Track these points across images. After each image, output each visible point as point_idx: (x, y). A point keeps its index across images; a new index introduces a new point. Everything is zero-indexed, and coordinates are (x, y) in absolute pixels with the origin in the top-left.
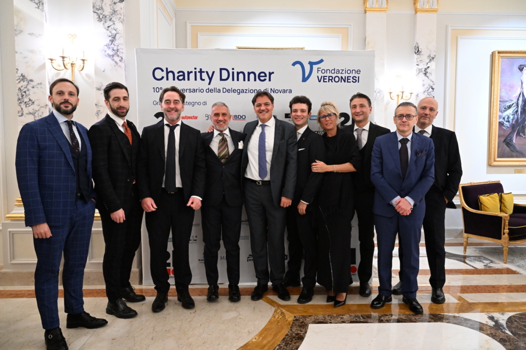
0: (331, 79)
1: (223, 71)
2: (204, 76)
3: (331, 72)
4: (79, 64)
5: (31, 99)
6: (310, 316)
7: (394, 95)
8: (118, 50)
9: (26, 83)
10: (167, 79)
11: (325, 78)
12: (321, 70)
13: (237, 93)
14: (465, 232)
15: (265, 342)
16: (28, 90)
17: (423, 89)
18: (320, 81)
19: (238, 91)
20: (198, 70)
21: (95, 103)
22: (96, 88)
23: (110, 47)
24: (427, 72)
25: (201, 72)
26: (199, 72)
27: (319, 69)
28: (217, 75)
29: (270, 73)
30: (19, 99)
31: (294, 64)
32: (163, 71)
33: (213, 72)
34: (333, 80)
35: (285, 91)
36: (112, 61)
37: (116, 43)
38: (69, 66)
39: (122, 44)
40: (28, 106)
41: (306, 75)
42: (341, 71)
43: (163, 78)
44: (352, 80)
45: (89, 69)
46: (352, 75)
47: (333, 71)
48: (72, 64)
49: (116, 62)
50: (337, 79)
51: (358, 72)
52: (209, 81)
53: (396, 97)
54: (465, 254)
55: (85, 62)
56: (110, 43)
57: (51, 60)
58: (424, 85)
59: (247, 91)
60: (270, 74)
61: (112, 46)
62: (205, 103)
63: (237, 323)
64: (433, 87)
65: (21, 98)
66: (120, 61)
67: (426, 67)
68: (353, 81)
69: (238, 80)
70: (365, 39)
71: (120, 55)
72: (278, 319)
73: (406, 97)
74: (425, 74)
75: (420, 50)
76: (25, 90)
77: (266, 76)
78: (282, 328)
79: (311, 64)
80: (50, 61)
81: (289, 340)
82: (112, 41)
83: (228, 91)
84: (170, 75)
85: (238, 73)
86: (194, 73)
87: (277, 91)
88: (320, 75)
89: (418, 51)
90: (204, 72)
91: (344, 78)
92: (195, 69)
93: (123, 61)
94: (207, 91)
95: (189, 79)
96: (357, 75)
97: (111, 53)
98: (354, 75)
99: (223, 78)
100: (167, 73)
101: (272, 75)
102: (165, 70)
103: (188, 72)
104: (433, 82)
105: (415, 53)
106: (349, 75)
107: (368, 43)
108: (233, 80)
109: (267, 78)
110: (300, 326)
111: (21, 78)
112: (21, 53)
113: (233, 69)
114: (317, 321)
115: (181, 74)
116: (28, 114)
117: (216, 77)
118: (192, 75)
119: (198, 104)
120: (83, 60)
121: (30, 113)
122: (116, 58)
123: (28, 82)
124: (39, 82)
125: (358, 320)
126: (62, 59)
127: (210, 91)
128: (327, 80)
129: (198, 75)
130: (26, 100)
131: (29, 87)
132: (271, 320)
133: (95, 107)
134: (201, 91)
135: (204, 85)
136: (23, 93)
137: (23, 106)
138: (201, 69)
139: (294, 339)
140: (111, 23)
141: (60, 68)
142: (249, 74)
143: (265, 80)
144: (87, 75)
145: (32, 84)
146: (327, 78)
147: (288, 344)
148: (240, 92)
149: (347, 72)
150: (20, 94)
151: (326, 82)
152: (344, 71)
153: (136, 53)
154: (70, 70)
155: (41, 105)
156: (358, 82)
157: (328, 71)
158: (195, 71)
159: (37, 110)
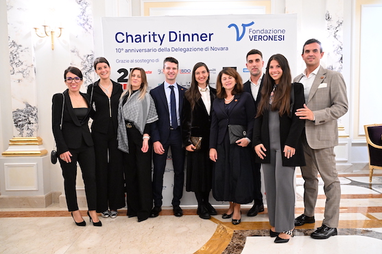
1: (172, 34)
2: (157, 38)
3: (260, 32)
4: (57, 32)
5: (20, 60)
6: (247, 231)
8: (87, 20)
9: (16, 48)
10: (127, 42)
12: (252, 30)
14: (371, 165)
15: (211, 251)
16: (18, 53)
17: (333, 49)
18: (251, 40)
19: (184, 50)
20: (152, 33)
22: (71, 50)
23: (81, 17)
25: (154, 35)
26: (152, 35)
27: (250, 30)
30: (11, 61)
31: (229, 27)
32: (123, 35)
33: (164, 35)
34: (262, 39)
35: (222, 49)
36: (83, 29)
37: (86, 14)
38: (49, 34)
39: (90, 15)
40: (18, 66)
41: (240, 35)
42: (269, 31)
43: (124, 40)
44: (278, 38)
47: (262, 32)
48: (52, 32)
49: (86, 30)
50: (265, 38)
51: (283, 31)
52: (160, 42)
54: (371, 182)
56: (81, 14)
57: (35, 29)
58: (334, 46)
59: (192, 50)
60: (210, 35)
61: (83, 16)
62: (157, 60)
63: (187, 236)
64: (342, 47)
66: (90, 28)
67: (336, 31)
69: (184, 40)
71: (90, 24)
72: (221, 233)
74: (335, 36)
75: (330, 17)
76: (16, 53)
77: (206, 37)
78: (225, 240)
79: (244, 26)
81: (231, 249)
83: (176, 50)
84: (130, 38)
85: (184, 35)
86: (148, 36)
87: (216, 49)
88: (251, 34)
90: (156, 35)
92: (150, 32)
93: (92, 28)
95: (144, 41)
96: (282, 34)
97: (82, 22)
98: (279, 34)
99: (172, 39)
100: (127, 36)
101: (212, 36)
102: (125, 34)
103: (144, 35)
104: (341, 43)
105: (327, 20)
106: (275, 34)
108: (180, 40)
109: (208, 38)
110: (240, 239)
111: (12, 44)
112: (12, 24)
113: (180, 32)
114: (253, 234)
115: (138, 37)
116: (18, 72)
117: (166, 38)
118: (147, 38)
119: (152, 61)
120: (61, 29)
121: (20, 72)
122: (86, 27)
123: (18, 47)
124: (27, 47)
126: (44, 28)
127: (160, 50)
129: (152, 37)
130: (16, 61)
131: (19, 51)
132: (215, 233)
134: (155, 50)
135: (157, 45)
136: (14, 56)
137: (14, 66)
138: (154, 33)
139: (235, 248)
141: (43, 36)
142: (193, 35)
143: (206, 40)
144: (63, 41)
145: (21, 48)
148: (186, 50)
149: (273, 32)
150: (11, 57)
151: (257, 40)
152: (271, 31)
153: (102, 21)
154: (50, 37)
155: (28, 65)
156: (283, 40)
157: (258, 31)
158: (150, 34)
159: (25, 69)
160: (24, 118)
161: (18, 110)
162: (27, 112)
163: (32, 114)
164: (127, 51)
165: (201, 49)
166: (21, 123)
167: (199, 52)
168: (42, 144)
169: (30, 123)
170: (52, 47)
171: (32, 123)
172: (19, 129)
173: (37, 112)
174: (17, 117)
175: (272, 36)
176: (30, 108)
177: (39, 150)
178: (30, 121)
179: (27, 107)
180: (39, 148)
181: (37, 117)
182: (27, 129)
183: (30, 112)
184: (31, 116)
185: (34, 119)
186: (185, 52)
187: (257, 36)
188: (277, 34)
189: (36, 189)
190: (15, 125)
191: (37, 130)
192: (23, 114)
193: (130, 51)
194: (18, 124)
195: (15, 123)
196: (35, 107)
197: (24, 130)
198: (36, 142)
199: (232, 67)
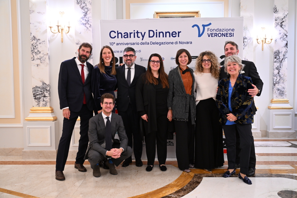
0: (216, 35)
1: (150, 32)
2: (140, 35)
3: (216, 30)
4: (66, 29)
5: (39, 50)
7: (260, 41)
8: (88, 21)
9: (36, 41)
10: (118, 38)
11: (212, 34)
12: (210, 29)
13: (159, 44)
16: (37, 45)
17: (279, 36)
18: (209, 36)
19: (160, 43)
20: (136, 31)
21: (75, 52)
22: (76, 43)
24: (282, 25)
25: (138, 32)
26: (136, 33)
27: (209, 29)
28: (147, 34)
29: (178, 32)
30: (32, 51)
31: (193, 27)
32: (115, 33)
33: (145, 33)
34: (217, 36)
36: (85, 27)
37: (87, 16)
38: (60, 31)
39: (91, 17)
40: (37, 54)
41: (201, 33)
42: (222, 30)
43: (115, 37)
44: (229, 35)
45: (72, 32)
46: (229, 32)
47: (217, 30)
48: (62, 29)
49: (87, 28)
50: (220, 35)
51: (233, 30)
52: (142, 38)
53: (262, 42)
55: (70, 28)
56: (84, 17)
57: (51, 27)
58: (280, 34)
59: (165, 43)
60: (179, 33)
61: (85, 18)
62: (140, 51)
64: (287, 35)
65: (33, 50)
66: (90, 27)
67: (282, 21)
68: (229, 36)
69: (159, 37)
70: (240, 4)
71: (90, 24)
73: (268, 42)
74: (281, 26)
75: (277, 10)
76: (36, 45)
77: (176, 34)
78: (188, 179)
79: (204, 26)
80: (50, 28)
81: (192, 184)
82: (85, 15)
83: (154, 43)
84: (120, 35)
85: (159, 33)
86: (133, 33)
87: (183, 43)
88: (209, 32)
89: (276, 11)
90: (139, 33)
92: (134, 31)
93: (91, 27)
94: (141, 44)
95: (130, 37)
96: (232, 32)
97: (84, 22)
99: (150, 36)
100: (118, 34)
101: (180, 33)
102: (117, 32)
103: (130, 33)
104: (286, 31)
105: (274, 12)
106: (227, 32)
107: (242, 7)
108: (157, 37)
109: (177, 35)
111: (33, 38)
112: (33, 24)
113: (156, 30)
114: (208, 176)
115: (126, 34)
117: (147, 35)
118: (132, 35)
120: (69, 27)
121: (38, 59)
122: (88, 26)
123: (37, 41)
124: (44, 41)
126: (57, 27)
127: (143, 44)
128: (214, 36)
129: (136, 34)
130: (36, 51)
131: (38, 43)
133: (75, 54)
134: (138, 44)
135: (140, 40)
136: (34, 47)
137: (34, 54)
138: (137, 31)
139: (195, 183)
140: (84, 5)
141: (55, 32)
142: (166, 33)
143: (176, 36)
144: (70, 36)
145: (39, 41)
146: (214, 34)
148: (161, 44)
149: (226, 30)
150: (32, 47)
151: (213, 37)
152: (224, 30)
153: (100, 23)
154: (61, 33)
155: (44, 54)
156: (233, 36)
157: (214, 30)
158: (134, 32)
159: (42, 57)
160: (41, 93)
161: (37, 87)
162: (43, 88)
163: (46, 90)
164: (118, 44)
165: (172, 43)
166: (38, 96)
167: (170, 45)
168: (53, 112)
169: (45, 96)
170: (62, 40)
171: (47, 97)
172: (37, 101)
173: (50, 88)
174: (36, 92)
175: (225, 33)
176: (45, 85)
177: (52, 116)
178: (45, 95)
179: (43, 84)
180: (52, 115)
181: (50, 92)
182: (42, 101)
183: (45, 88)
184: (46, 91)
185: (48, 93)
186: (160, 45)
187: (213, 33)
188: (228, 32)
189: (49, 145)
190: (34, 98)
191: (50, 102)
192: (40, 90)
193: (120, 44)
194: (37, 97)
195: (34, 97)
196: (49, 84)
197: (41, 101)
198: (50, 111)
199: (195, 57)
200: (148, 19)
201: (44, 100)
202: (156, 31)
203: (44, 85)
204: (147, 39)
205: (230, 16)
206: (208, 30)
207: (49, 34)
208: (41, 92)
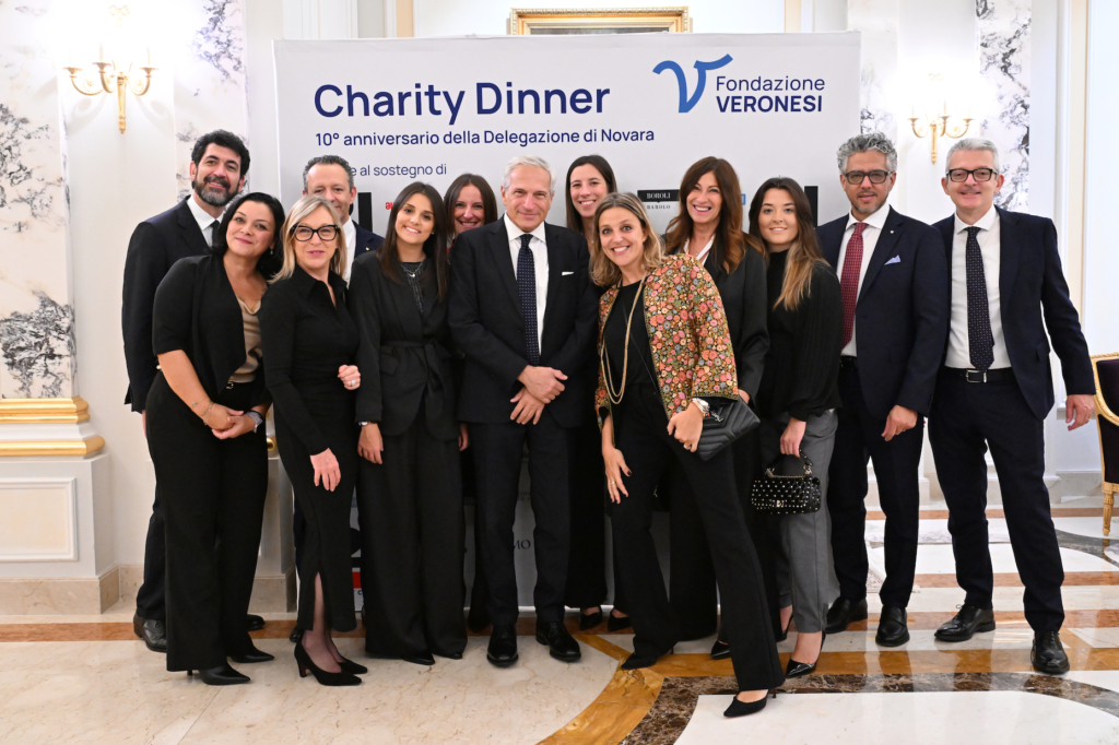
0: (751, 104)
1: (484, 90)
2: (440, 102)
3: (750, 85)
4: (136, 79)
5: (24, 165)
6: (702, 678)
8: (229, 43)
9: (11, 127)
10: (351, 113)
11: (736, 101)
12: (725, 81)
13: (519, 143)
14: (1107, 480)
15: (596, 732)
16: (17, 144)
17: (998, 108)
18: (723, 110)
19: (523, 138)
20: (424, 89)
22: (177, 134)
23: (210, 34)
24: (1010, 64)
25: (431, 93)
26: (426, 94)
27: (721, 80)
28: (470, 101)
29: (599, 91)
31: (658, 69)
32: (339, 93)
33: (462, 94)
34: (756, 107)
35: (636, 136)
36: (216, 69)
37: (225, 24)
38: (113, 84)
39: (238, 28)
40: (16, 181)
41: (690, 95)
42: (775, 84)
43: (340, 109)
44: (802, 104)
45: (162, 90)
46: (803, 93)
47: (756, 85)
48: (119, 78)
49: (225, 72)
50: (765, 104)
51: (819, 84)
52: (450, 114)
53: (930, 130)
54: (1107, 534)
55: (152, 73)
56: (211, 26)
57: (72, 70)
58: (1001, 98)
59: (545, 138)
60: (600, 94)
61: (216, 32)
62: (441, 168)
63: (529, 693)
64: (1026, 103)
67: (1008, 50)
68: (805, 109)
69: (521, 110)
71: (235, 55)
72: (626, 686)
74: (1005, 69)
75: (990, 7)
76: (10, 143)
77: (589, 99)
78: (636, 704)
79: (702, 67)
80: (69, 73)
81: (652, 728)
82: (215, 22)
83: (498, 138)
84: (358, 102)
85: (522, 95)
86: (414, 95)
87: (617, 137)
88: (724, 93)
89: (985, 9)
90: (438, 93)
91: (783, 102)
92: (418, 86)
93: (242, 69)
94: (448, 139)
95: (402, 112)
96: (815, 93)
97: (213, 49)
98: (807, 92)
99: (485, 107)
100: (351, 98)
101: (605, 98)
102: (344, 91)
104: (1025, 89)
105: (978, 15)
106: (796, 93)
108: (510, 111)
109: (594, 104)
110: (678, 700)
113: (509, 84)
114: (719, 688)
115: (384, 99)
116: (16, 200)
118: (410, 103)
119: (425, 171)
120: (148, 70)
121: (23, 200)
122: (226, 63)
124: (43, 125)
125: (817, 686)
126: (98, 69)
127: (456, 139)
128: (742, 107)
129: (425, 100)
130: (12, 167)
131: (19, 136)
132: (608, 686)
133: (176, 181)
134: (433, 139)
135: (440, 125)
136: (4, 151)
137: (5, 181)
138: (431, 87)
139: (663, 726)
141: (91, 89)
142: (548, 95)
143: (588, 108)
144: (154, 105)
145: (26, 129)
146: (742, 101)
147: (649, 735)
148: (526, 140)
149: (789, 85)
151: (740, 110)
152: (783, 84)
153: (276, 52)
154: (115, 93)
155: (47, 180)
156: (820, 110)
157: (744, 84)
158: (418, 90)
159: (39, 191)
160: (34, 340)
161: (17, 316)
162: (44, 321)
163: (58, 328)
164: (349, 141)
165: (574, 137)
166: (24, 355)
167: (566, 144)
168: (87, 420)
169: (51, 356)
170: (121, 123)
171: (60, 356)
172: (18, 373)
173: (73, 320)
174: (13, 337)
175: (787, 98)
176: (53, 308)
177: (80, 437)
178: (52, 350)
179: (45, 306)
180: (81, 431)
181: (73, 336)
182: (42, 373)
183: (54, 320)
184: (55, 333)
185: (65, 343)
186: (524, 144)
187: (740, 97)
188: (800, 92)
189: (71, 556)
190: (6, 360)
191: (73, 377)
192: (30, 328)
193: (358, 140)
194: (17, 359)
195: (6, 356)
196: (67, 306)
197: (34, 375)
198: (71, 413)
199: (666, 192)
200: (474, 38)
201: (47, 372)
202: (509, 89)
203: (49, 309)
204: (469, 118)
205: (806, 29)
206: (718, 84)
207: (66, 100)
208: (37, 336)
